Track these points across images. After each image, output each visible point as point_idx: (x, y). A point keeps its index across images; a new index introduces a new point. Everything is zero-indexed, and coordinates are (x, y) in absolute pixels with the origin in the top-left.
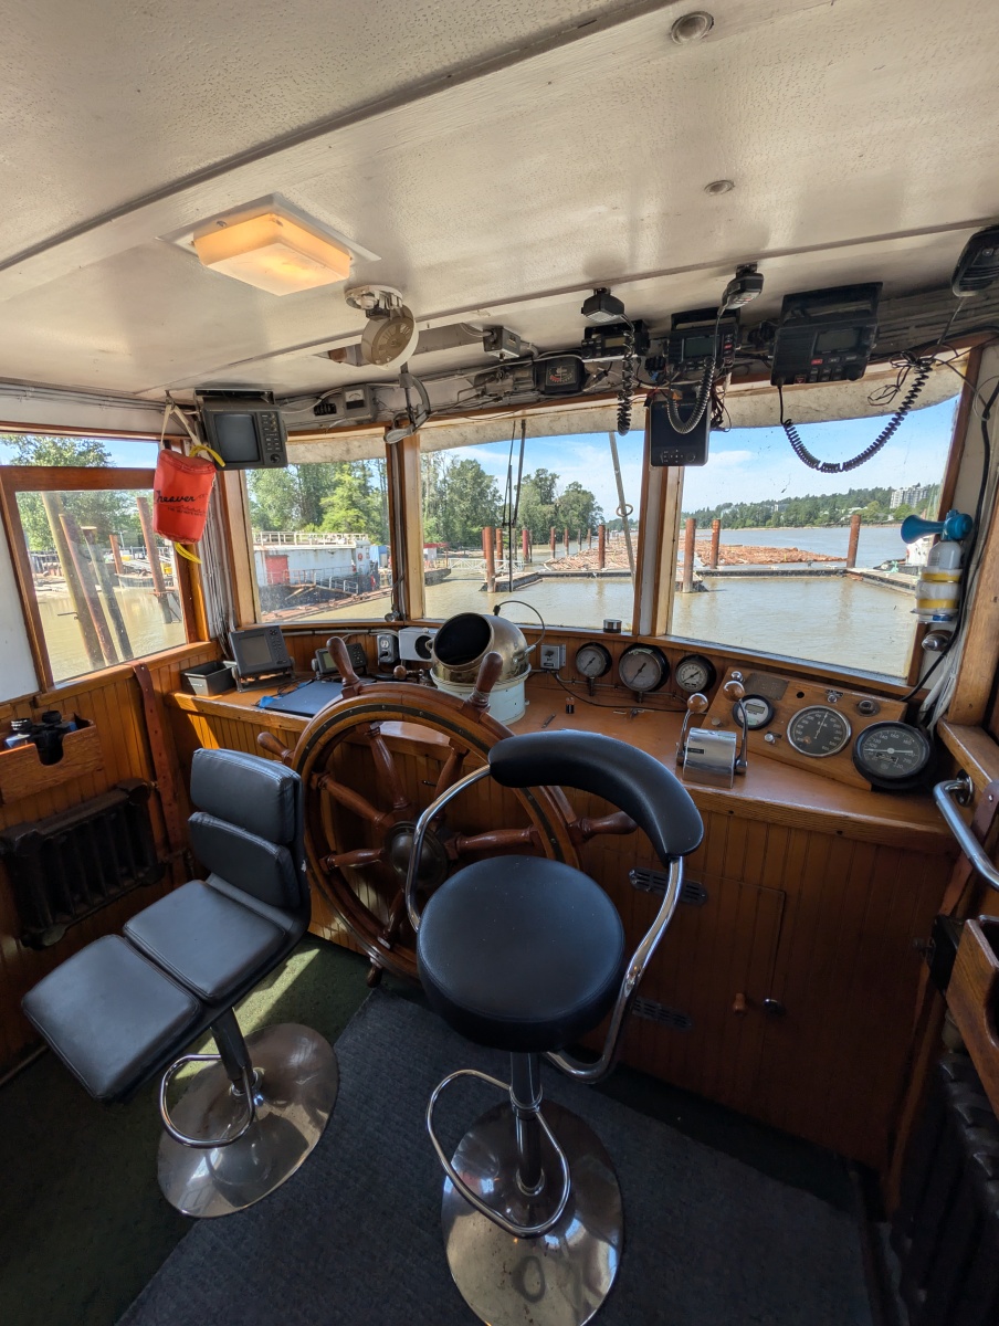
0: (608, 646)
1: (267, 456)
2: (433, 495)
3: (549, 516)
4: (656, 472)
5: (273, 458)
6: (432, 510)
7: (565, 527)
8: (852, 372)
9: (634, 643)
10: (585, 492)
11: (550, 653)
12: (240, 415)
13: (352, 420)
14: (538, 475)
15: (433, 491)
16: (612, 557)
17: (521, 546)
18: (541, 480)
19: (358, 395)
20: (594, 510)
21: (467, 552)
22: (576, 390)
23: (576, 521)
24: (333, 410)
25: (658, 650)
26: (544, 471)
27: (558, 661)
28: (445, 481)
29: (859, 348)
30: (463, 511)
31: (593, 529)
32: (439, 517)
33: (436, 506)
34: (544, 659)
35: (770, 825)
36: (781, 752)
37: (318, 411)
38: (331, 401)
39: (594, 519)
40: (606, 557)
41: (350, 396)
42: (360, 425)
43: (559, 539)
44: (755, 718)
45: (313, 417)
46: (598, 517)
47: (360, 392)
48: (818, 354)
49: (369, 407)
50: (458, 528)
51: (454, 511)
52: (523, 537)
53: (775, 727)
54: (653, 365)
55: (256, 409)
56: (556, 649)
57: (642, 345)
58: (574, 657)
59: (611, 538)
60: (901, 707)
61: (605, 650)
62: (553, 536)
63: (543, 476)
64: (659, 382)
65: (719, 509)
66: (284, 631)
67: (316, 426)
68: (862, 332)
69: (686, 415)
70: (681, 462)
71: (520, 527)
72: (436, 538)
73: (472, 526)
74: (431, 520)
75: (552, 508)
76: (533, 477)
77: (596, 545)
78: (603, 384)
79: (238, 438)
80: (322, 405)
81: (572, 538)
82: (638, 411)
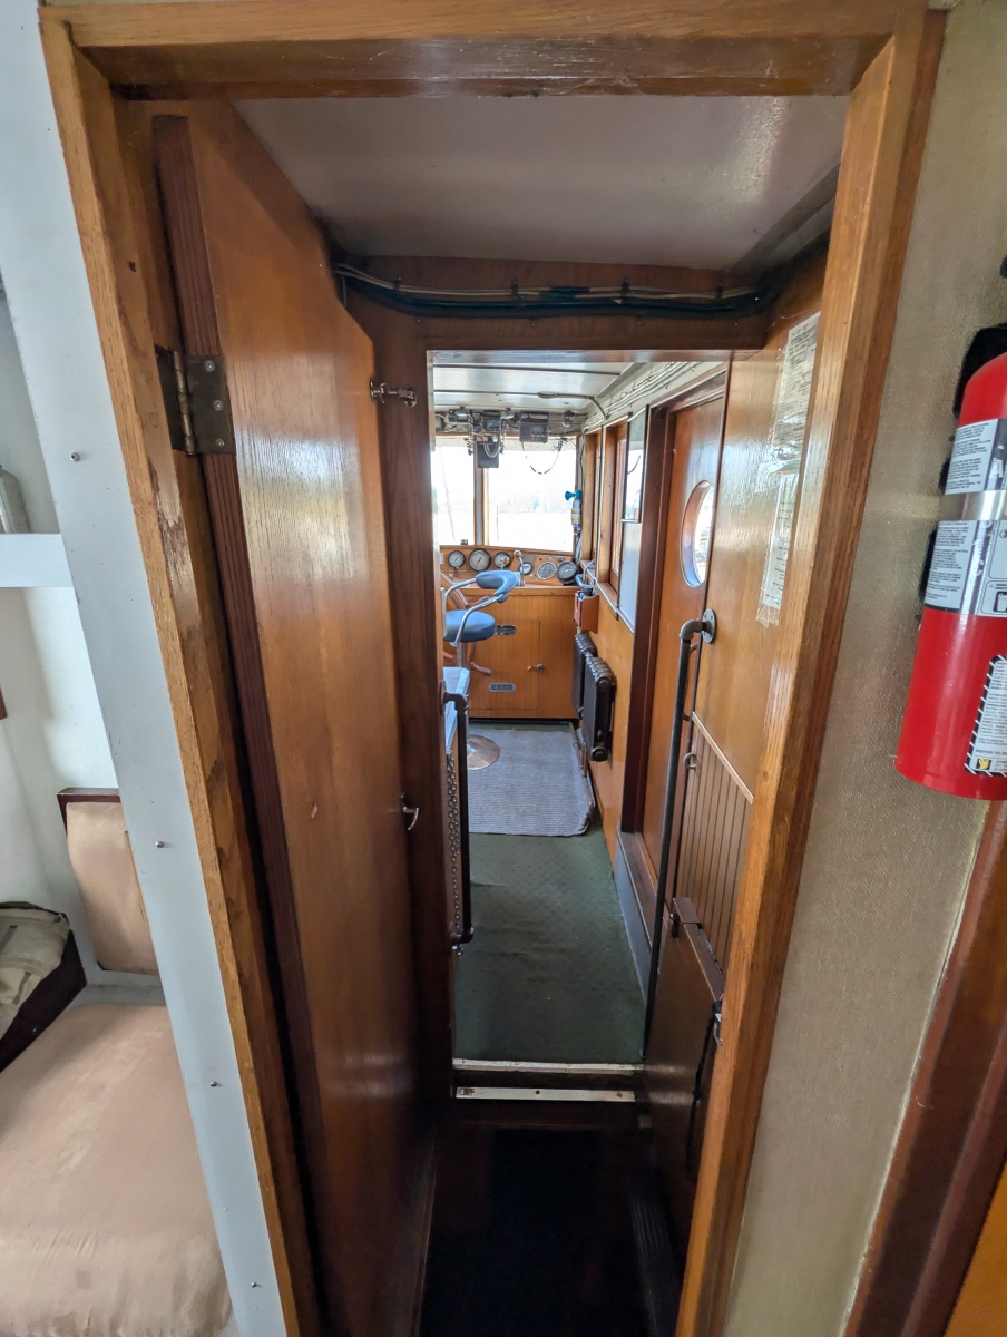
0: (464, 552)
8: (544, 440)
9: (476, 549)
25: (486, 550)
29: (545, 433)
35: (532, 595)
44: (526, 571)
48: (532, 433)
53: (533, 572)
54: (476, 425)
57: (473, 418)
58: (447, 558)
60: (570, 558)
69: (492, 449)
70: (489, 467)
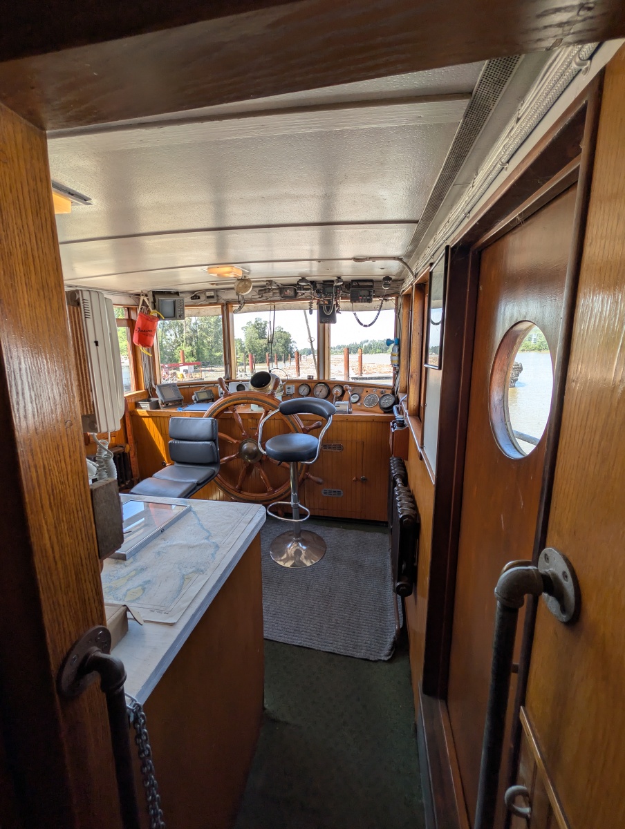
0: (310, 385)
1: (178, 315)
2: (188, 332)
3: (264, 346)
4: (321, 325)
5: (180, 316)
6: (188, 342)
7: (275, 352)
8: (369, 301)
9: (318, 382)
10: (285, 332)
11: (289, 388)
12: (169, 300)
13: (207, 303)
14: (256, 321)
15: (188, 329)
16: (304, 370)
17: (248, 364)
18: (258, 324)
19: (212, 294)
20: (291, 343)
21: (213, 369)
22: (294, 297)
23: (281, 349)
24: (199, 298)
25: (326, 384)
26: (260, 319)
27: (292, 391)
28: (196, 324)
29: (370, 295)
30: (209, 342)
31: (291, 354)
32: (193, 347)
33: (191, 339)
34: (287, 390)
35: (357, 421)
36: (363, 408)
37: (192, 298)
38: (198, 295)
39: (291, 348)
40: (300, 370)
41: (208, 294)
42: (211, 304)
43: (271, 360)
44: (354, 400)
45: (190, 300)
46: (293, 347)
47: (212, 292)
48: (361, 296)
49: (216, 298)
50: (206, 353)
51: (203, 342)
52: (249, 359)
53: (361, 402)
54: (318, 292)
55: (176, 298)
56: (291, 386)
57: (315, 287)
58: (297, 389)
59: (302, 359)
60: (390, 391)
61: (309, 386)
62: (268, 358)
63: (259, 322)
64: (321, 297)
65: (362, 343)
66: (179, 385)
67: (192, 303)
68: (370, 292)
69: (328, 309)
70: (329, 323)
71: (247, 353)
72: (192, 359)
73: (216, 352)
74: (188, 348)
75: (266, 341)
76: (253, 322)
77: (294, 363)
78: (303, 297)
79: (169, 309)
80: (195, 296)
81: (279, 359)
82: (315, 305)
